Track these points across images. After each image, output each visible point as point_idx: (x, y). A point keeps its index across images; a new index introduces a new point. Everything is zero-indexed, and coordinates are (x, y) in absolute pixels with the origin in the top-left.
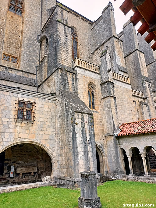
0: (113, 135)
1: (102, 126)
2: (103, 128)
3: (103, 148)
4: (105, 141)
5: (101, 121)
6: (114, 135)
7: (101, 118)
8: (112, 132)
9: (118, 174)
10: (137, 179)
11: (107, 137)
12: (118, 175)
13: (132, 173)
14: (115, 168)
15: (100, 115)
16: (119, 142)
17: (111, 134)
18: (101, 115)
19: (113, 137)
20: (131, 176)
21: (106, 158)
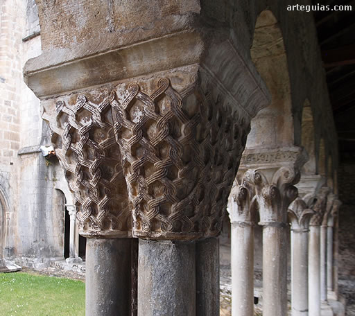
0: (37, 152)
1: (13, 123)
2: (18, 131)
3: (7, 186)
4: (19, 169)
5: (12, 107)
6: (41, 151)
7: (13, 98)
8: (39, 142)
9: (36, 257)
10: (80, 271)
11: (23, 157)
12: (36, 259)
13: (77, 254)
14: (33, 241)
15: (9, 88)
16: (54, 174)
17: (35, 150)
18: (14, 89)
19: (37, 159)
20: (69, 262)
21: (13, 216)
